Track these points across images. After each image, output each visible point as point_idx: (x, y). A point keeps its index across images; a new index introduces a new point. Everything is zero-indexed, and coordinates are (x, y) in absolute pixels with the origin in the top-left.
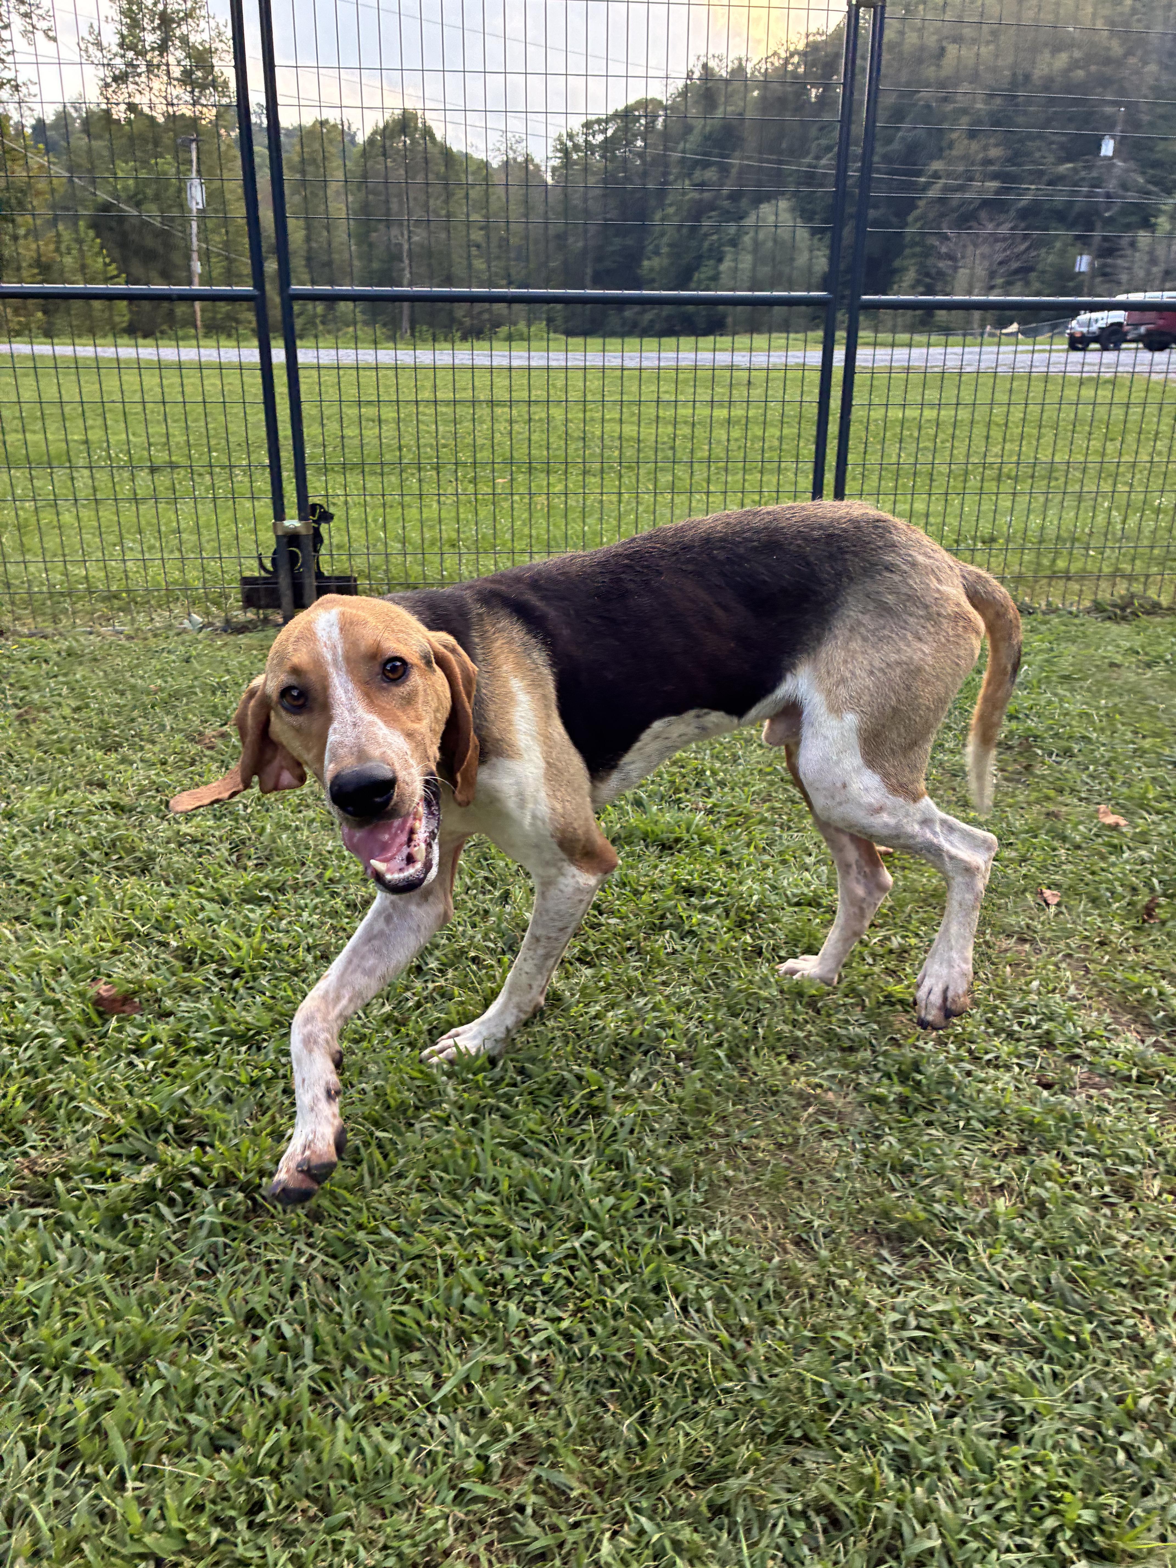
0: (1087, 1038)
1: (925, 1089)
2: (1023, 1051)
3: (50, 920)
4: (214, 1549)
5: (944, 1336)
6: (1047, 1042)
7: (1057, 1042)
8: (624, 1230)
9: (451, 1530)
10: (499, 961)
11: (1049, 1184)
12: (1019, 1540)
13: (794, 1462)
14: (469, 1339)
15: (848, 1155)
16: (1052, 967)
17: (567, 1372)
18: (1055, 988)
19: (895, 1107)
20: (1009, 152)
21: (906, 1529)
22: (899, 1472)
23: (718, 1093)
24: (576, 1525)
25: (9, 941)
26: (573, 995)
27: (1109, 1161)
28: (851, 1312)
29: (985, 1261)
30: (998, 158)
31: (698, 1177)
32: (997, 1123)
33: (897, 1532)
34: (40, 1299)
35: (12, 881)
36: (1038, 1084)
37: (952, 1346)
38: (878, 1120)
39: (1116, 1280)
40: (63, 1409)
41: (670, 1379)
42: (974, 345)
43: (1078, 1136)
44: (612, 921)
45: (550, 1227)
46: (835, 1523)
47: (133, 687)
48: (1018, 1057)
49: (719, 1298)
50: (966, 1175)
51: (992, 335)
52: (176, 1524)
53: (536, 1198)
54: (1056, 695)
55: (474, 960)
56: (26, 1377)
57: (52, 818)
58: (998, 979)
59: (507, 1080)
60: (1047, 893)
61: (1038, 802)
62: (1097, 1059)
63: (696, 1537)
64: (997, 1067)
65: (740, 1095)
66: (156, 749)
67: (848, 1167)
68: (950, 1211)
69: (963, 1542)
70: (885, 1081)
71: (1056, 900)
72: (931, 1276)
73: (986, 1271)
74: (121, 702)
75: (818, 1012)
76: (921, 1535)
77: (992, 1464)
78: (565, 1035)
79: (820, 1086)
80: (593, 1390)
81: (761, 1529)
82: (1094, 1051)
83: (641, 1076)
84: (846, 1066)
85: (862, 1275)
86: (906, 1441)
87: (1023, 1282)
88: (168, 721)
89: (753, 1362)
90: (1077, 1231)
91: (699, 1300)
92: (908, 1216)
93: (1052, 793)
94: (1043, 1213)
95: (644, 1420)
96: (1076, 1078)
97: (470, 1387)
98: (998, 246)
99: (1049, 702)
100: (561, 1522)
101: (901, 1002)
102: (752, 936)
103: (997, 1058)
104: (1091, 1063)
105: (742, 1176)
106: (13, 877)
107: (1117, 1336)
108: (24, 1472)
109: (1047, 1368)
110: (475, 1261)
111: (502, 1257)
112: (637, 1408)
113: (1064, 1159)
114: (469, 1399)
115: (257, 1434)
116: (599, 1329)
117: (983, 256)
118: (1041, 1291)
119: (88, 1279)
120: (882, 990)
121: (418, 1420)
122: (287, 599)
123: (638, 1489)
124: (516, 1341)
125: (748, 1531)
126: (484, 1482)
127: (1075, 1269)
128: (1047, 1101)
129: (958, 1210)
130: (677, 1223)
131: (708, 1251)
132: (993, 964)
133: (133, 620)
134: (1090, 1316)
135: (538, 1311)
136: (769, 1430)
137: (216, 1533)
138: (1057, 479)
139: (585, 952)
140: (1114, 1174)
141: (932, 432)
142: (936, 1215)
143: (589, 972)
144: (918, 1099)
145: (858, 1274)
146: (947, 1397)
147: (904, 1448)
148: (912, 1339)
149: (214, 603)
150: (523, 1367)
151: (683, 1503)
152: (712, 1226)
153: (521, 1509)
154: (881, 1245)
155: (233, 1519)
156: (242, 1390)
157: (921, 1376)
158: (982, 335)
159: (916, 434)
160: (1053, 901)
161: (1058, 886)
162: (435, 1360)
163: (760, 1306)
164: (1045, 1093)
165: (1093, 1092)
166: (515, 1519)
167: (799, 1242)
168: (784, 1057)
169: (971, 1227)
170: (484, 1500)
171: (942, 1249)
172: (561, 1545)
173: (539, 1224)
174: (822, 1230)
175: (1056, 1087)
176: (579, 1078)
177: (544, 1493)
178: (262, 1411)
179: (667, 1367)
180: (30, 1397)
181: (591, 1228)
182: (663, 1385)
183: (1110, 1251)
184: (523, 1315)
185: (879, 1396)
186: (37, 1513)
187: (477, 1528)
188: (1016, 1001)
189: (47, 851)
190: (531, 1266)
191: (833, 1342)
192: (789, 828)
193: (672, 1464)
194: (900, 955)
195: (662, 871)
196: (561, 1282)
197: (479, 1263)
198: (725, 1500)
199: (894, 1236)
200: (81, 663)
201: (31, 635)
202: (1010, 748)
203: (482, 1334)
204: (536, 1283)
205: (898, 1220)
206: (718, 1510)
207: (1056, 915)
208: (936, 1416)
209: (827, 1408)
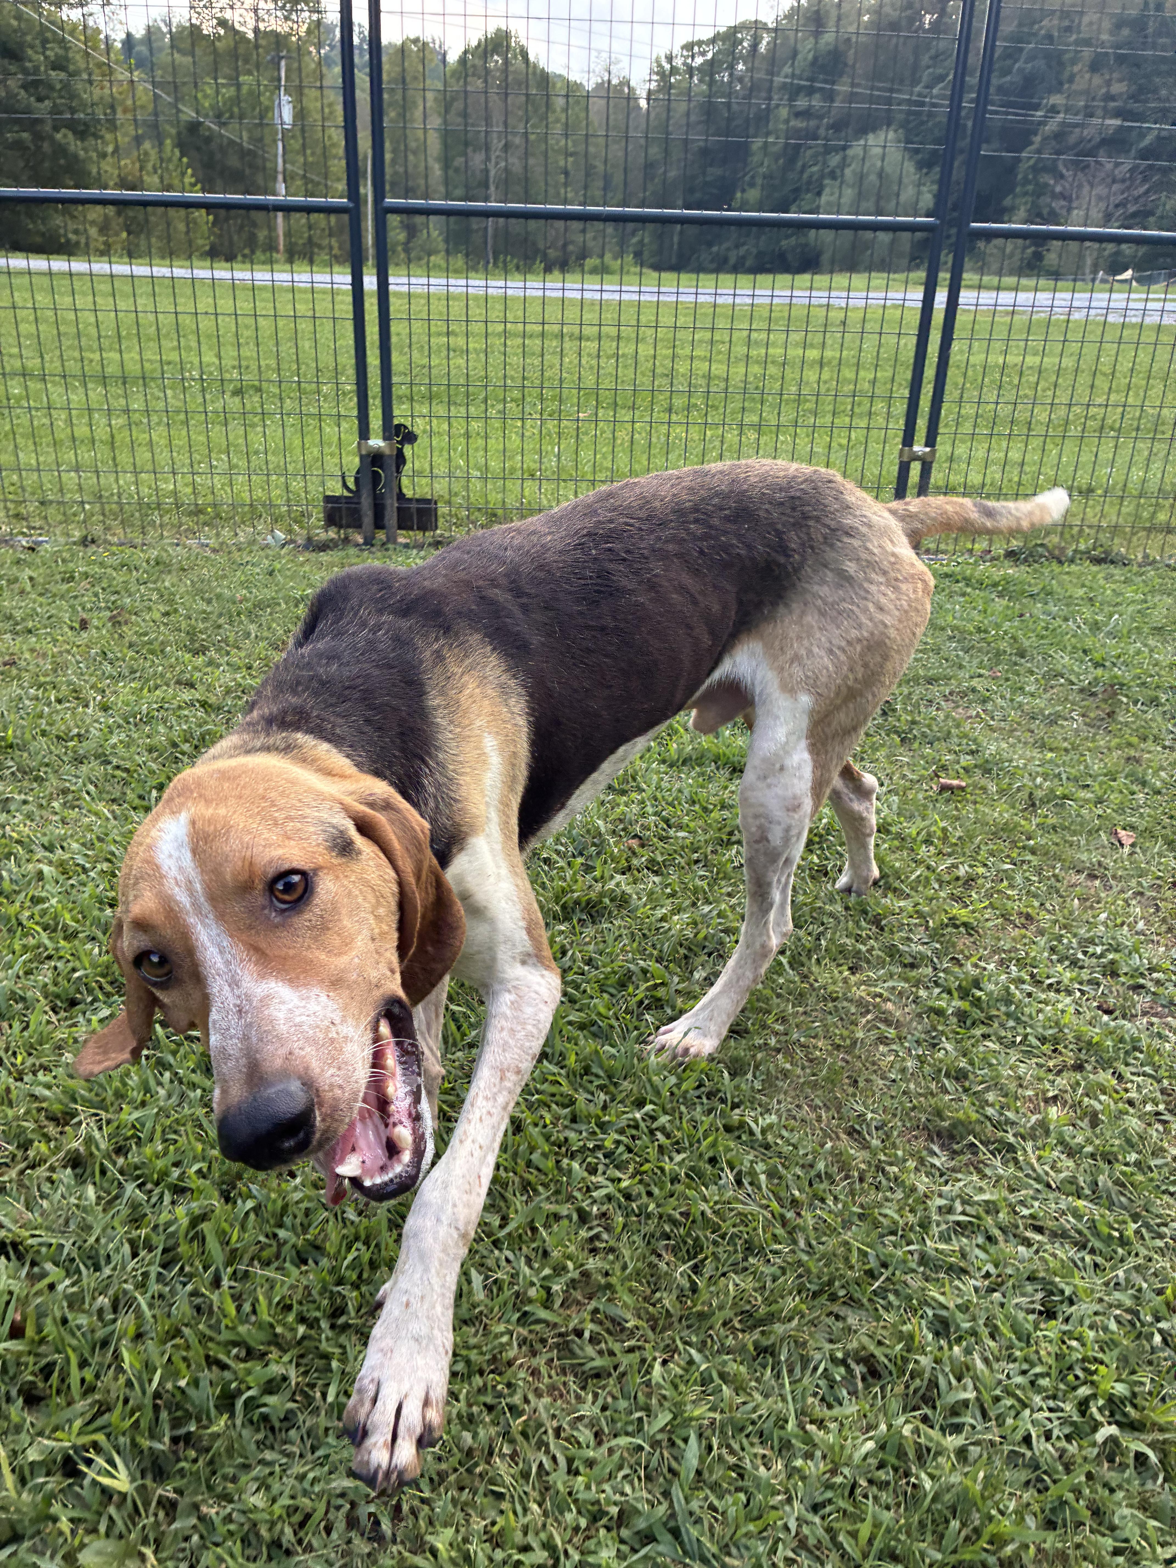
0: (1151, 970)
1: (984, 1005)
2: (1086, 978)
3: (145, 803)
4: (299, 1343)
5: (989, 1220)
6: (1112, 971)
7: (1121, 972)
8: (683, 1108)
9: (515, 1344)
10: (569, 864)
11: (1103, 1098)
12: (1051, 1403)
13: (838, 1317)
14: (535, 1190)
15: (904, 1060)
16: (1120, 902)
17: (625, 1226)
18: (1123, 924)
19: (954, 1020)
20: (1134, 87)
21: (942, 1381)
22: (937, 1334)
23: (779, 996)
24: (631, 1350)
25: (107, 819)
26: (640, 899)
27: (1166, 1082)
28: (899, 1195)
29: (1034, 1161)
30: (1121, 94)
31: (756, 1067)
32: (1056, 1041)
33: (933, 1384)
34: (143, 1125)
35: (109, 767)
36: (1099, 1008)
37: (996, 1232)
38: (935, 1029)
39: (1164, 1188)
40: (165, 1217)
41: (723, 1238)
42: (1084, 291)
43: (1135, 1058)
44: (681, 834)
45: (612, 1100)
46: (873, 1373)
47: (219, 596)
48: (1081, 983)
49: (772, 1174)
50: (1021, 1086)
51: (1103, 281)
52: (266, 1317)
53: (601, 1073)
54: (1145, 645)
55: (546, 861)
56: (130, 1188)
57: (145, 712)
58: (1066, 911)
59: (575, 969)
60: (1122, 833)
61: (1119, 747)
62: (1161, 990)
63: (743, 1369)
64: (1058, 991)
65: (800, 998)
66: (242, 654)
67: (903, 1070)
68: (1001, 1114)
69: (997, 1399)
70: (944, 995)
71: (1131, 841)
72: (979, 1171)
73: (1034, 1170)
74: (209, 609)
75: (882, 929)
76: (957, 1388)
77: (1029, 1336)
78: (632, 934)
79: (880, 995)
80: (649, 1243)
81: (804, 1369)
82: (1158, 982)
83: (704, 975)
84: (907, 980)
85: (911, 1164)
86: (946, 1308)
87: (1071, 1183)
88: (253, 628)
89: (803, 1229)
90: (1128, 1141)
91: (753, 1173)
92: (961, 1115)
93: (1135, 740)
94: (1095, 1122)
95: (696, 1269)
96: (1138, 1007)
97: (534, 1230)
98: (1116, 187)
99: (1138, 652)
100: (616, 1347)
101: (965, 925)
102: (818, 856)
103: (1058, 983)
104: (1154, 994)
105: (799, 1071)
106: (110, 763)
107: (1161, 1236)
108: (129, 1268)
109: (1088, 1258)
110: (541, 1123)
111: (566, 1123)
112: (689, 1260)
113: (1120, 1078)
114: (534, 1241)
115: (339, 1251)
116: (656, 1191)
117: (1100, 198)
118: (1087, 1192)
119: (187, 1111)
120: (946, 912)
121: (485, 1253)
122: (368, 519)
123: (689, 1327)
124: (577, 1194)
125: (791, 1372)
126: (546, 1308)
127: (1123, 1173)
128: (1106, 1024)
129: (1010, 1115)
130: (735, 1106)
131: (764, 1132)
132: (1061, 896)
133: (218, 535)
134: (1135, 1217)
135: (600, 1171)
136: (813, 1288)
137: (302, 1330)
138: (1163, 433)
139: (652, 861)
140: (1169, 1095)
141: (1033, 379)
142: (987, 1117)
143: (657, 879)
144: (977, 1014)
145: (908, 1163)
146: (988, 1275)
147: (944, 1313)
148: (958, 1223)
149: (296, 522)
150: (583, 1217)
151: (730, 1341)
152: (768, 1111)
153: (579, 1333)
154: (932, 1141)
155: (317, 1320)
156: (326, 1214)
157: (964, 1255)
158: (1093, 280)
159: (1016, 382)
160: (1127, 842)
161: (1133, 828)
162: (502, 1204)
163: (811, 1185)
164: (1106, 1018)
165: (1154, 1020)
166: (573, 1341)
167: (851, 1132)
168: (845, 967)
169: (1022, 1130)
170: (547, 1323)
171: (992, 1147)
172: (615, 1368)
173: (603, 1097)
174: (874, 1123)
175: (1117, 1013)
176: (644, 971)
177: (601, 1323)
178: (345, 1231)
179: (720, 1227)
180: (135, 1206)
181: (651, 1102)
182: (715, 1243)
183: (1159, 1162)
184: (586, 1174)
185: (922, 1269)
186: (142, 1301)
187: (538, 1346)
188: (1082, 931)
189: (141, 741)
190: (594, 1133)
191: (881, 1219)
192: (862, 759)
193: (721, 1308)
194: (966, 883)
195: (732, 792)
196: (621, 1149)
197: (545, 1126)
198: (770, 1342)
199: (945, 1134)
200: (170, 572)
201: (121, 544)
202: (1093, 694)
203: (546, 1186)
204: (598, 1147)
205: (950, 1118)
206: (764, 1351)
207: (1131, 854)
208: (976, 1289)
209: (871, 1274)
